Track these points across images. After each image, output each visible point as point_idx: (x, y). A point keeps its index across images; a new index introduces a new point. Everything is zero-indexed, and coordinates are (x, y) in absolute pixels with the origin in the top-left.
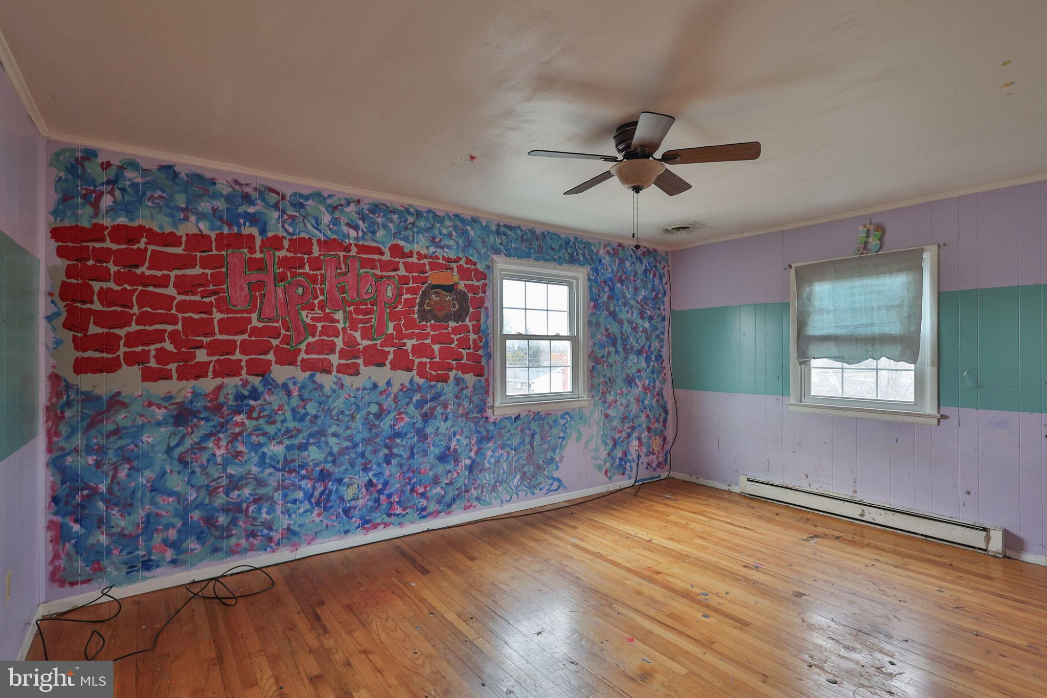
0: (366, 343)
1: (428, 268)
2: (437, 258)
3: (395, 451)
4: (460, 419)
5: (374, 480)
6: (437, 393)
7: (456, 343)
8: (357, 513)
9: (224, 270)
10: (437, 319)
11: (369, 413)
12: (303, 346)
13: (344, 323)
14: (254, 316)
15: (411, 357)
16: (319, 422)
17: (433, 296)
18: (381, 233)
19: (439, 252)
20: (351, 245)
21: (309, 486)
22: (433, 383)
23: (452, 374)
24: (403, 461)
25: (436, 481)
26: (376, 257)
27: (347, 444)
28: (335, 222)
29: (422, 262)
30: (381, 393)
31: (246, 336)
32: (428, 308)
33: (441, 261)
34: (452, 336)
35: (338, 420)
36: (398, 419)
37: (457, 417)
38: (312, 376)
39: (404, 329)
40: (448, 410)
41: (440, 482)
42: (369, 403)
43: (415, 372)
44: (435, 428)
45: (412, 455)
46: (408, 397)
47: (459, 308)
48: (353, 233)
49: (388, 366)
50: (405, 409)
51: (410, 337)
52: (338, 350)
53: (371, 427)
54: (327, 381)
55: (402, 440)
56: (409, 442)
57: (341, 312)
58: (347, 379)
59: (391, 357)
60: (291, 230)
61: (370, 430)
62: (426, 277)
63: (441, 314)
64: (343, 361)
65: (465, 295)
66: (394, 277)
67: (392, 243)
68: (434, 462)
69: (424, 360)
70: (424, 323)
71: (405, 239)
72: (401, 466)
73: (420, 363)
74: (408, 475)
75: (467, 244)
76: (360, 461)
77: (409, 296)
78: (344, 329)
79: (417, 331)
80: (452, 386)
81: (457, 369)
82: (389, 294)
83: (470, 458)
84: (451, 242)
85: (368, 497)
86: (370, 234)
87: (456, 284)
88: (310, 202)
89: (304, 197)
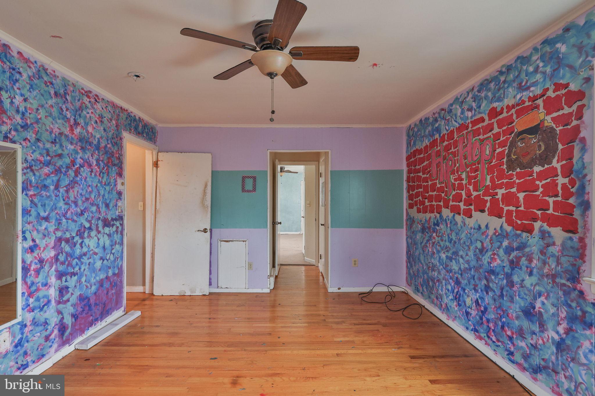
0: (475, 194)
1: (514, 117)
2: (523, 102)
3: (491, 285)
4: (546, 279)
5: (480, 301)
6: (522, 243)
7: (541, 190)
8: (471, 319)
9: (431, 160)
10: (522, 166)
11: (476, 248)
12: (451, 197)
13: (466, 180)
14: (438, 181)
15: (501, 206)
16: (456, 245)
17: (519, 143)
18: (484, 104)
19: (526, 95)
20: (469, 123)
21: (453, 284)
22: (519, 232)
23: (537, 225)
24: (496, 297)
25: (521, 333)
26: (480, 125)
27: (466, 266)
28: (462, 113)
29: (510, 114)
30: (483, 234)
31: (435, 193)
32: (515, 157)
33: (527, 104)
34: (537, 182)
35: (463, 247)
36: (493, 259)
37: (542, 276)
38: (454, 215)
39: (496, 180)
40: (533, 265)
41: (526, 338)
42: (477, 240)
43: (504, 219)
44: (521, 279)
45: (502, 296)
46: (499, 241)
47: (545, 149)
48: (470, 114)
49: (487, 212)
50: (497, 251)
51: (500, 187)
52: (463, 199)
53: (478, 259)
54: (459, 219)
55: (495, 278)
56: (500, 283)
57: (464, 173)
58: (467, 220)
59: (488, 204)
60: (447, 128)
61: (477, 261)
62: (513, 126)
63: (525, 160)
64: (465, 207)
65: (552, 129)
66: (490, 137)
67: (490, 108)
68: (519, 313)
69: (511, 208)
70: (511, 172)
71: (500, 100)
72: (495, 300)
73: (507, 211)
74: (499, 312)
75: (556, 67)
76: (472, 282)
77: (500, 150)
78: (466, 184)
79: (505, 181)
80: (537, 238)
81: (543, 221)
82: (488, 152)
83: (557, 332)
84: (539, 76)
85: (477, 312)
86: (478, 110)
87: (542, 121)
88: (454, 106)
89: (451, 105)
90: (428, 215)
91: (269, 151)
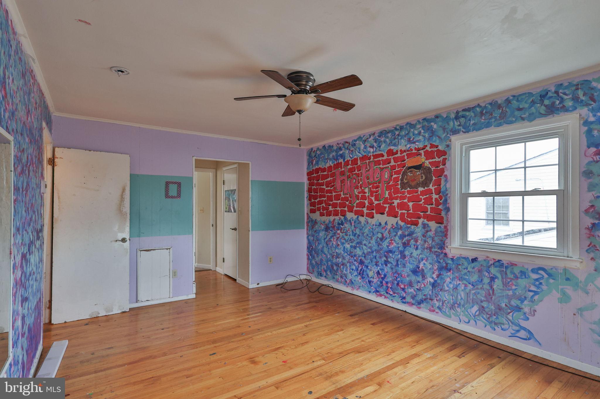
0: (376, 202)
1: (406, 157)
2: (412, 150)
3: (389, 260)
4: (426, 250)
5: (380, 272)
6: (411, 232)
7: (423, 201)
8: (373, 285)
9: (335, 177)
10: (410, 187)
11: (378, 237)
12: (355, 205)
13: (369, 193)
14: (342, 193)
16: (360, 238)
17: (409, 173)
18: (383, 145)
19: (413, 146)
20: (371, 156)
21: (357, 265)
22: (409, 225)
23: (421, 221)
24: (393, 267)
25: (410, 284)
26: (380, 159)
27: (369, 250)
28: (365, 147)
29: (403, 155)
30: (383, 228)
31: (340, 201)
32: (406, 181)
33: (414, 151)
34: (421, 197)
35: (366, 238)
36: (391, 243)
37: (424, 249)
38: (358, 217)
39: (393, 194)
40: (418, 243)
41: (413, 286)
42: (378, 232)
43: (399, 218)
44: (410, 252)
45: (397, 265)
46: (395, 232)
47: (425, 179)
48: (372, 150)
49: (386, 214)
50: (394, 238)
51: (396, 198)
52: (366, 206)
53: (379, 245)
54: (362, 219)
55: (392, 255)
56: (396, 257)
57: (367, 188)
58: (370, 220)
59: (387, 209)
60: (351, 156)
61: (378, 246)
62: (405, 163)
63: (413, 184)
64: (368, 211)
65: (429, 169)
66: (388, 167)
67: (388, 149)
68: (409, 273)
69: (404, 211)
70: (404, 190)
71: (395, 145)
72: (392, 269)
73: (401, 213)
74: (395, 275)
75: (431, 135)
76: (374, 260)
77: (396, 176)
78: (368, 196)
79: (399, 195)
80: (420, 228)
81: (424, 218)
82: (386, 176)
83: (433, 278)
84: (421, 137)
85: (378, 279)
86: (378, 148)
87: (424, 163)
88: (357, 142)
89: (355, 141)
90: (332, 218)
91: (194, 158)
